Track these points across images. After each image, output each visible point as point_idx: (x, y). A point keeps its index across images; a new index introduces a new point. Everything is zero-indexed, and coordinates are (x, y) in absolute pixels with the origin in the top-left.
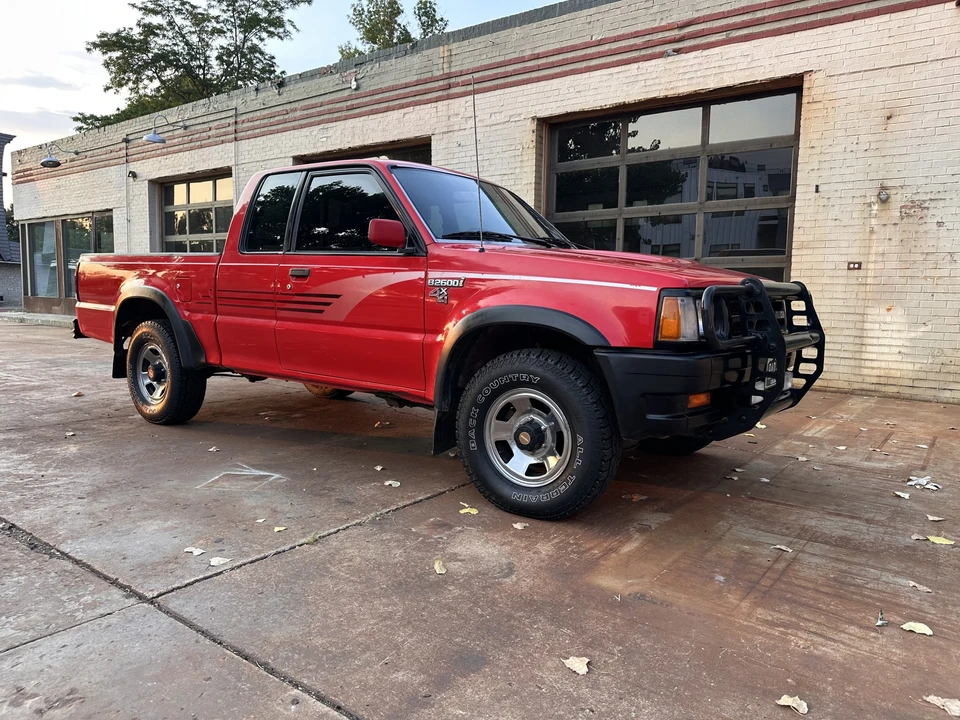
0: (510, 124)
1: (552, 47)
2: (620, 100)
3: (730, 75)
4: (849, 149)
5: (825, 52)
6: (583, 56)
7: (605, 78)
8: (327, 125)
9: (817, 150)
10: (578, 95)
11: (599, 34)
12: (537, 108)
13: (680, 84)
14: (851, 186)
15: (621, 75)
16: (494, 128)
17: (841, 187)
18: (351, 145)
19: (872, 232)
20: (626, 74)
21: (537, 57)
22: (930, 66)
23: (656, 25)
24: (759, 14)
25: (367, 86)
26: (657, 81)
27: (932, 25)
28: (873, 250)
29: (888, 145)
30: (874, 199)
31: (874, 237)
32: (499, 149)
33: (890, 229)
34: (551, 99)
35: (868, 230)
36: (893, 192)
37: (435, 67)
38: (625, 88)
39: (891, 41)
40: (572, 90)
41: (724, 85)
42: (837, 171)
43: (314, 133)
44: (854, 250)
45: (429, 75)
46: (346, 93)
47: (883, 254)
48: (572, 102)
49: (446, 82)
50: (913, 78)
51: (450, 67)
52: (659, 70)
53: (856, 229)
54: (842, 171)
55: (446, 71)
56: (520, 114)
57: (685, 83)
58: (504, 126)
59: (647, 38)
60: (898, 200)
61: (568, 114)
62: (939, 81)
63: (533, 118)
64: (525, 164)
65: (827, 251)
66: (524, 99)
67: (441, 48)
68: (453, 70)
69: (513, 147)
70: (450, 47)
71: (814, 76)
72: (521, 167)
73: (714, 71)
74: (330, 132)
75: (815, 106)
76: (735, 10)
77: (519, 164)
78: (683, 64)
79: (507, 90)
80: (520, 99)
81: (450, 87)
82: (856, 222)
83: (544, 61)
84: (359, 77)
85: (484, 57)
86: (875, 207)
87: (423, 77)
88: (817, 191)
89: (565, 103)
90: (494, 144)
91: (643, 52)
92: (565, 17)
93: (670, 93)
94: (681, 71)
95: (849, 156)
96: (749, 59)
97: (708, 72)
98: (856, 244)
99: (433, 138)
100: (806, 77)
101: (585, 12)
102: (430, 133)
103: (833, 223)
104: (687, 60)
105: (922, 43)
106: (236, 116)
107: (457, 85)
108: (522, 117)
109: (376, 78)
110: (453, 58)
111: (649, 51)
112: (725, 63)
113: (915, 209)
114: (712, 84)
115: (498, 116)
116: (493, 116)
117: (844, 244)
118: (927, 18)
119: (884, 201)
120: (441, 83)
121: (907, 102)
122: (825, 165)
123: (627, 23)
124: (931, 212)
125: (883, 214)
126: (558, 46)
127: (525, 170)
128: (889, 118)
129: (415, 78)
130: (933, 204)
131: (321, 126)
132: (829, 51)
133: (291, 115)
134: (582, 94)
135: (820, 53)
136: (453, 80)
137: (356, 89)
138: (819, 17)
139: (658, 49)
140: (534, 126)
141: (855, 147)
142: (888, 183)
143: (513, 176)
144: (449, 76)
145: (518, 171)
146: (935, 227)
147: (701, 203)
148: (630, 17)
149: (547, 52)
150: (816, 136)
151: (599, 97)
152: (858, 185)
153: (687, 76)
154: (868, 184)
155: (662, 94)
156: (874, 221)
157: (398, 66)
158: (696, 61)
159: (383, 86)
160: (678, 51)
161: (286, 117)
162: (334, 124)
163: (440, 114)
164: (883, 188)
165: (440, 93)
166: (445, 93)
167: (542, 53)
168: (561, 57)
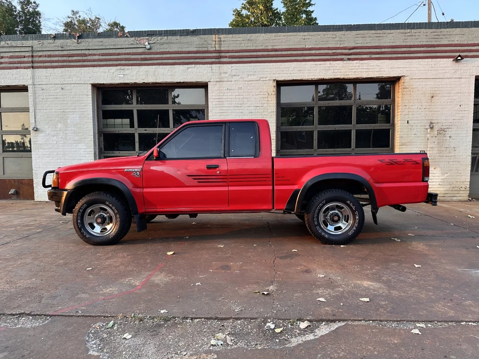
0: (260, 82)
1: (284, 47)
2: (322, 77)
3: (372, 73)
4: (419, 108)
5: (409, 69)
6: (302, 54)
7: (314, 66)
8: (123, 67)
9: (407, 107)
10: (299, 72)
11: (310, 45)
12: (276, 75)
13: (350, 73)
14: (420, 121)
15: (321, 66)
16: (250, 82)
17: (416, 122)
18: (146, 82)
19: (428, 139)
20: (324, 66)
21: (276, 50)
22: (445, 80)
23: (338, 46)
24: (383, 50)
25: (156, 49)
26: (339, 71)
27: (445, 65)
28: (429, 146)
29: (432, 107)
30: (428, 127)
31: (429, 141)
32: (254, 94)
33: (434, 138)
34: (284, 72)
35: (427, 138)
36: (435, 125)
37: (209, 46)
38: (324, 72)
39: (432, 69)
40: (296, 69)
41: (370, 76)
42: (415, 116)
43: (112, 71)
44: (422, 146)
45: (206, 49)
46: (140, 50)
47: (432, 148)
48: (296, 75)
49: (217, 55)
50: (440, 83)
51: (220, 47)
52: (340, 66)
53: (423, 138)
54: (417, 116)
55: (217, 49)
56: (266, 77)
57: (353, 73)
58: (257, 82)
59: (334, 51)
60: (436, 128)
61: (294, 80)
62: (448, 86)
63: (274, 80)
64: (270, 102)
65: (412, 146)
66: (269, 70)
67: (214, 36)
68: (222, 49)
69: (263, 93)
70: (220, 37)
71: (405, 78)
72: (268, 104)
73: (365, 70)
74: (127, 72)
75: (406, 90)
76: (373, 46)
77: (266, 102)
78: (351, 65)
79: (257, 64)
80: (265, 70)
81: (221, 57)
82: (423, 135)
83: (280, 53)
84: (151, 42)
85: (243, 45)
86: (429, 130)
87: (201, 49)
88: (408, 123)
89: (292, 75)
90: (250, 90)
91: (332, 57)
92: (291, 34)
93: (346, 77)
94: (350, 68)
95: (419, 110)
96: (380, 67)
97: (363, 70)
98: (423, 144)
99: (209, 83)
100: (402, 78)
101: (302, 34)
102: (207, 81)
103: (414, 135)
104: (353, 64)
105: (443, 71)
106: (32, 51)
107: (226, 57)
108: (268, 79)
109: (165, 45)
110: (222, 43)
111: (335, 57)
112: (370, 67)
113: (442, 131)
114: (364, 75)
115: (253, 77)
116: (249, 76)
117: (418, 144)
118: (443, 62)
119: (432, 128)
120: (214, 55)
121: (438, 92)
122: (410, 113)
123: (323, 43)
124: (447, 132)
125: (432, 132)
126: (287, 47)
127: (270, 105)
128: (432, 97)
129: (195, 49)
130: (448, 130)
131: (119, 67)
132: (410, 69)
133: (89, 58)
134: (302, 72)
135: (407, 69)
136: (223, 54)
137: (148, 49)
138: (407, 55)
139: (339, 57)
140: (275, 84)
141: (421, 107)
142: (433, 121)
143: (262, 108)
144: (220, 52)
145: (265, 105)
146: (449, 138)
147: (354, 125)
148: (325, 40)
149: (281, 49)
150: (407, 101)
151: (311, 74)
152: (423, 121)
153: (353, 71)
154: (427, 121)
155: (342, 77)
156: (428, 135)
157: (182, 41)
158: (357, 65)
159: (171, 50)
160: (349, 59)
161: (86, 58)
162: (130, 67)
163: (214, 71)
164: (431, 123)
165: (214, 60)
166: (217, 60)
167: (279, 49)
168: (289, 52)
